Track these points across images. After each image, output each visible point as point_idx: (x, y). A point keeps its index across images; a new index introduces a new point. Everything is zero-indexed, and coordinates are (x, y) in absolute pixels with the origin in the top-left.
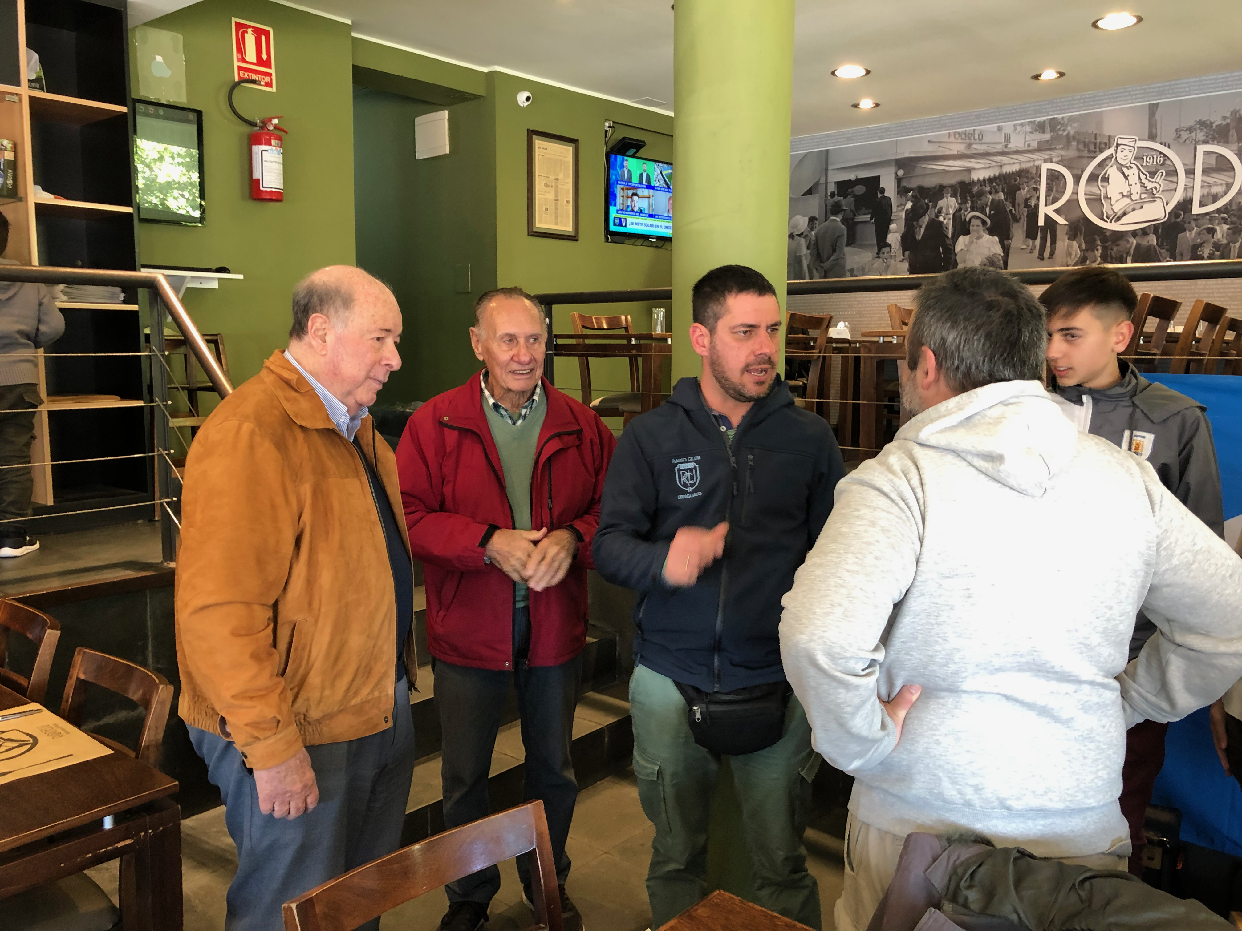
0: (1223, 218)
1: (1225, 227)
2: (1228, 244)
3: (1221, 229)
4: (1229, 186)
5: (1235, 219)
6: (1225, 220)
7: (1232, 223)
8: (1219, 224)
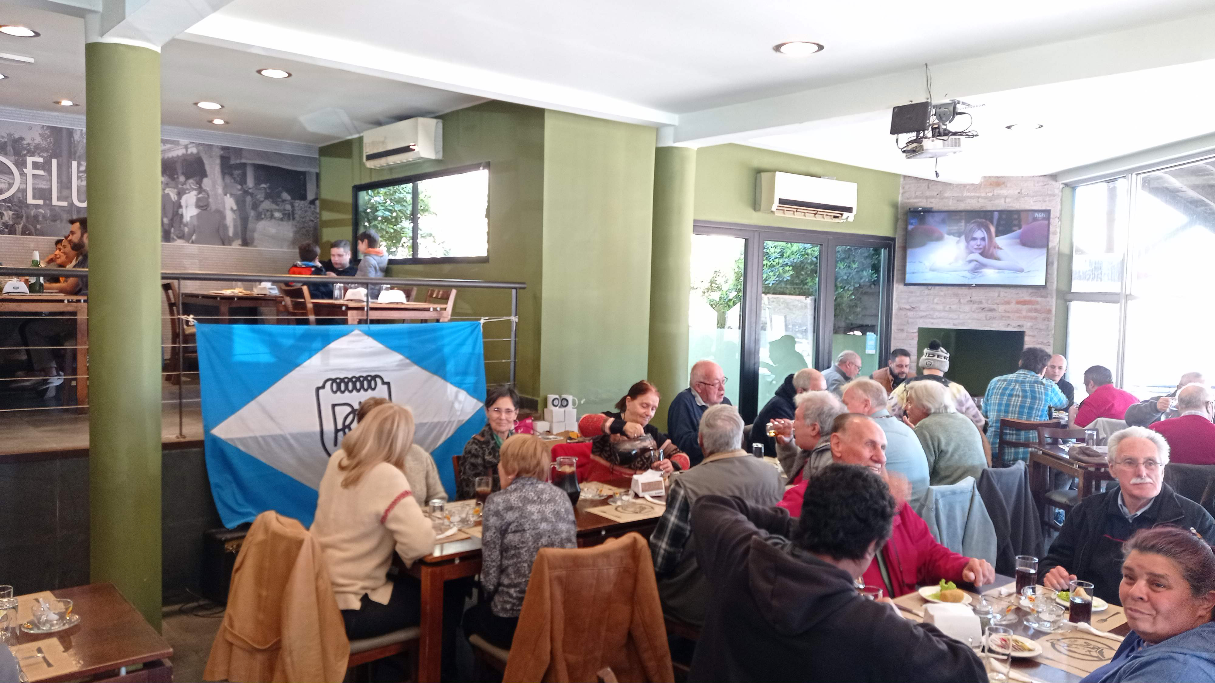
0: (8, 206)
1: (11, 213)
2: (13, 225)
3: (8, 214)
4: (11, 185)
5: (17, 208)
6: (10, 208)
7: (16, 211)
8: (5, 210)
